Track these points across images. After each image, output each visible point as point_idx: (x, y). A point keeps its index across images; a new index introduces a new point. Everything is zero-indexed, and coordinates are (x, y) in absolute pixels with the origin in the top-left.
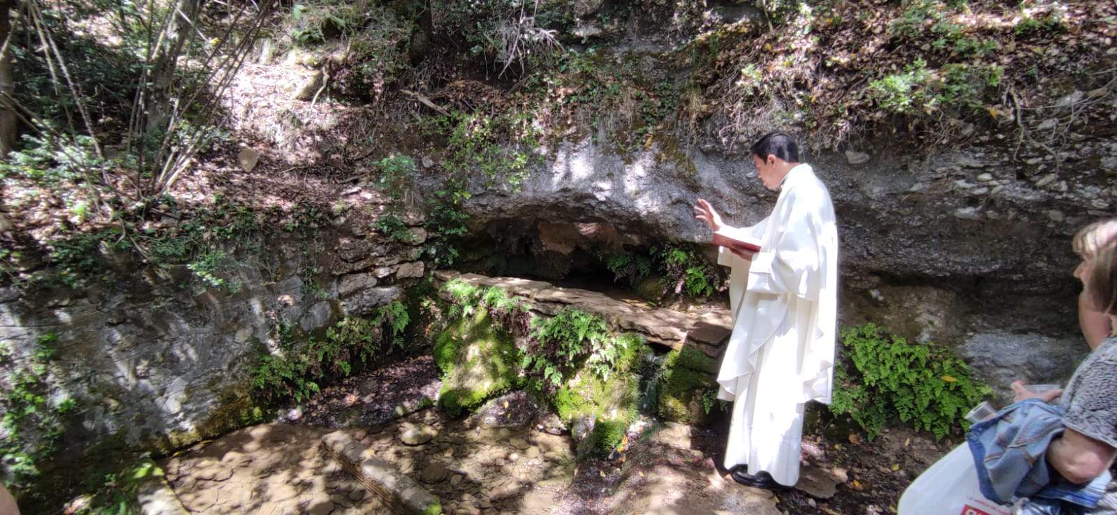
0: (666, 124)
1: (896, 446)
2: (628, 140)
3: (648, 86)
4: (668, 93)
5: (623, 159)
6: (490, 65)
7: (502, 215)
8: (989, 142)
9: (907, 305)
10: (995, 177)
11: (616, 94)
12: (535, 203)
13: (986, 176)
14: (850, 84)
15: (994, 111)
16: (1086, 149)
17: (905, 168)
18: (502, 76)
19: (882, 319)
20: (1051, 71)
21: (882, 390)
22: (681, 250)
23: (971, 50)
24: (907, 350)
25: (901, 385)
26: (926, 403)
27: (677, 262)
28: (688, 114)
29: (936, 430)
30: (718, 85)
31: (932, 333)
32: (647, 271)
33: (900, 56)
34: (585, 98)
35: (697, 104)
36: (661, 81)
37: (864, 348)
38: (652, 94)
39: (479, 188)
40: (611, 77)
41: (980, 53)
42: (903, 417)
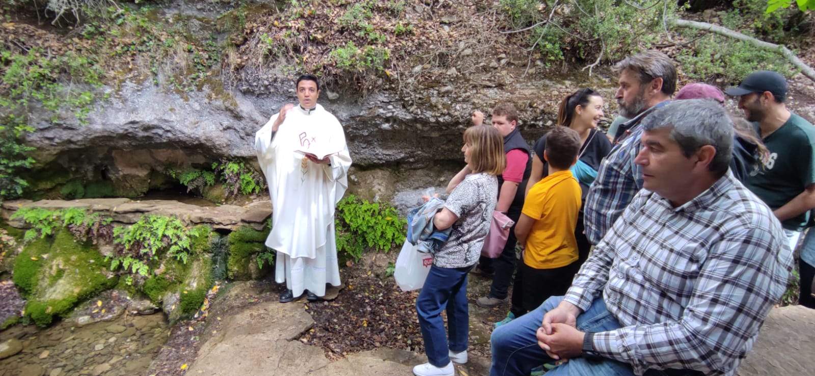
0: (214, 72)
1: (369, 262)
2: (185, 83)
3: (197, 43)
4: (213, 49)
5: (182, 98)
6: (42, 11)
7: (73, 146)
8: (389, 89)
9: (368, 182)
10: (395, 107)
11: (170, 46)
12: (106, 134)
13: (390, 107)
14: (324, 51)
15: (388, 72)
16: (425, 93)
17: (356, 102)
18: (56, 23)
19: (357, 192)
20: (410, 54)
21: (360, 232)
22: (234, 163)
23: (376, 39)
24: (369, 207)
25: (369, 227)
26: (380, 234)
27: (232, 172)
28: (228, 65)
29: (385, 247)
30: (247, 46)
31: (380, 196)
32: (212, 182)
33: (346, 38)
34: (144, 48)
35: (234, 58)
36: (207, 39)
37: (349, 210)
38: (200, 48)
39: (44, 123)
40: (164, 33)
41: (380, 41)
42: (371, 244)
